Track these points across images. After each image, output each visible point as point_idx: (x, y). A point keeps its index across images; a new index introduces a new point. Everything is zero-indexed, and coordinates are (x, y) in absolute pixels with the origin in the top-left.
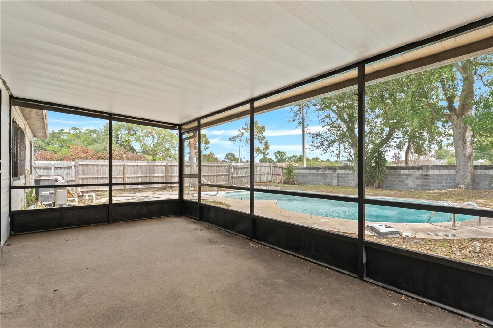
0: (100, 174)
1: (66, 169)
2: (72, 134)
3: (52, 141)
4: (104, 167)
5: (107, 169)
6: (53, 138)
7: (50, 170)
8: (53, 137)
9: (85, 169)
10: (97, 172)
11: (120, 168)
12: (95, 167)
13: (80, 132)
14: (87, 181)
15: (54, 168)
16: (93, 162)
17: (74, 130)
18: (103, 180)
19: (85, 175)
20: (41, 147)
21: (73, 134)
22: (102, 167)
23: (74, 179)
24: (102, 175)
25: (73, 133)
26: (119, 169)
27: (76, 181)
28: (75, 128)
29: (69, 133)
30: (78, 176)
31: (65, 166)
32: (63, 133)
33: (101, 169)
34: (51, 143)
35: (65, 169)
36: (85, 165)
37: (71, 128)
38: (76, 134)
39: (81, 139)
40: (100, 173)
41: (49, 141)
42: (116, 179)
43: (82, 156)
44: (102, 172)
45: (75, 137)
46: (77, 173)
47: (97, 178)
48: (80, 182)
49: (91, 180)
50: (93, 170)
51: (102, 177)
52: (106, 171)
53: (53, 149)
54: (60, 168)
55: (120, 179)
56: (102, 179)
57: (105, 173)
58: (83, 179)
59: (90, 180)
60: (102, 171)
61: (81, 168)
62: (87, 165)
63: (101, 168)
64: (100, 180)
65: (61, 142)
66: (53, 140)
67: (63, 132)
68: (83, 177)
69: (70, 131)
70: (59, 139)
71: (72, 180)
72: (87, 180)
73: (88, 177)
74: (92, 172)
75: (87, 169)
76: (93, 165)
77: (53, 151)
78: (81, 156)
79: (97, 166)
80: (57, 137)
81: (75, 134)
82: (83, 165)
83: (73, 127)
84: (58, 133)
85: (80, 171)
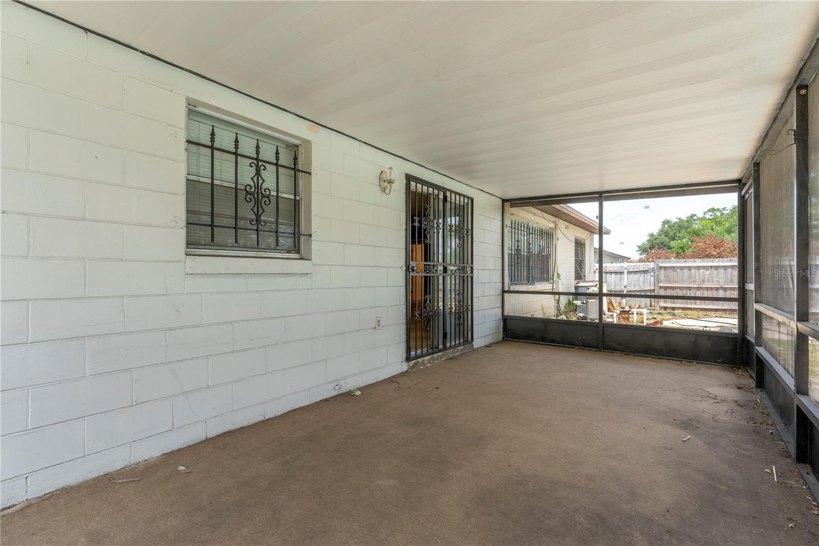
0: (695, 281)
1: (643, 274)
2: (709, 219)
3: (678, 235)
4: (701, 270)
5: (706, 273)
6: (680, 230)
7: (622, 275)
8: (680, 228)
9: (669, 274)
10: (690, 277)
11: (733, 271)
12: (686, 271)
13: (722, 214)
14: (672, 292)
15: (627, 272)
16: (682, 262)
17: (710, 213)
18: (699, 292)
19: (670, 282)
20: (664, 244)
21: (711, 220)
22: (699, 270)
23: (653, 288)
24: (697, 283)
25: (711, 218)
26: (732, 273)
27: (656, 291)
28: (713, 210)
29: (704, 218)
30: (658, 283)
31: (641, 269)
32: (694, 220)
33: (695, 274)
34: (676, 237)
35: (641, 274)
36: (669, 267)
37: (706, 211)
38: (716, 219)
39: (724, 225)
40: (694, 279)
41: (675, 235)
42: (725, 291)
43: (712, 253)
44: (699, 279)
45: (714, 223)
46: (657, 280)
47: (690, 288)
48: (662, 293)
49: (679, 290)
50: (682, 274)
51: (697, 286)
52: (706, 276)
53: (680, 246)
54: (635, 272)
55: (734, 291)
56: (698, 290)
57: (703, 281)
58: (666, 288)
59: (677, 291)
60: (699, 276)
61: (663, 271)
62: (672, 268)
63: (697, 271)
64: (695, 291)
65: (691, 234)
66: (679, 232)
67: (695, 218)
68: (666, 285)
69: (705, 216)
70: (689, 230)
71: (651, 290)
72: (673, 290)
73: (674, 286)
74: (681, 278)
75: (672, 273)
76: (682, 268)
77: (681, 248)
78: (710, 253)
79: (689, 268)
80: (686, 226)
81: (713, 219)
82: (666, 267)
83: (710, 208)
84: (687, 221)
85: (662, 277)
